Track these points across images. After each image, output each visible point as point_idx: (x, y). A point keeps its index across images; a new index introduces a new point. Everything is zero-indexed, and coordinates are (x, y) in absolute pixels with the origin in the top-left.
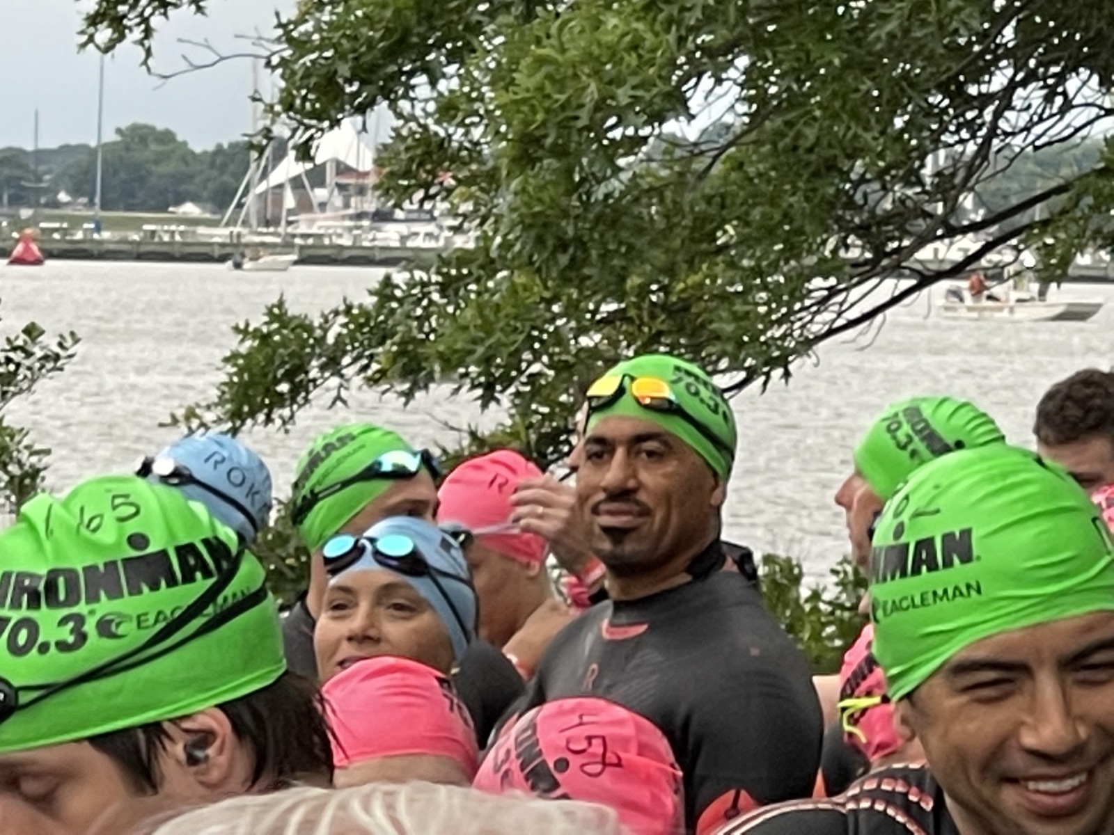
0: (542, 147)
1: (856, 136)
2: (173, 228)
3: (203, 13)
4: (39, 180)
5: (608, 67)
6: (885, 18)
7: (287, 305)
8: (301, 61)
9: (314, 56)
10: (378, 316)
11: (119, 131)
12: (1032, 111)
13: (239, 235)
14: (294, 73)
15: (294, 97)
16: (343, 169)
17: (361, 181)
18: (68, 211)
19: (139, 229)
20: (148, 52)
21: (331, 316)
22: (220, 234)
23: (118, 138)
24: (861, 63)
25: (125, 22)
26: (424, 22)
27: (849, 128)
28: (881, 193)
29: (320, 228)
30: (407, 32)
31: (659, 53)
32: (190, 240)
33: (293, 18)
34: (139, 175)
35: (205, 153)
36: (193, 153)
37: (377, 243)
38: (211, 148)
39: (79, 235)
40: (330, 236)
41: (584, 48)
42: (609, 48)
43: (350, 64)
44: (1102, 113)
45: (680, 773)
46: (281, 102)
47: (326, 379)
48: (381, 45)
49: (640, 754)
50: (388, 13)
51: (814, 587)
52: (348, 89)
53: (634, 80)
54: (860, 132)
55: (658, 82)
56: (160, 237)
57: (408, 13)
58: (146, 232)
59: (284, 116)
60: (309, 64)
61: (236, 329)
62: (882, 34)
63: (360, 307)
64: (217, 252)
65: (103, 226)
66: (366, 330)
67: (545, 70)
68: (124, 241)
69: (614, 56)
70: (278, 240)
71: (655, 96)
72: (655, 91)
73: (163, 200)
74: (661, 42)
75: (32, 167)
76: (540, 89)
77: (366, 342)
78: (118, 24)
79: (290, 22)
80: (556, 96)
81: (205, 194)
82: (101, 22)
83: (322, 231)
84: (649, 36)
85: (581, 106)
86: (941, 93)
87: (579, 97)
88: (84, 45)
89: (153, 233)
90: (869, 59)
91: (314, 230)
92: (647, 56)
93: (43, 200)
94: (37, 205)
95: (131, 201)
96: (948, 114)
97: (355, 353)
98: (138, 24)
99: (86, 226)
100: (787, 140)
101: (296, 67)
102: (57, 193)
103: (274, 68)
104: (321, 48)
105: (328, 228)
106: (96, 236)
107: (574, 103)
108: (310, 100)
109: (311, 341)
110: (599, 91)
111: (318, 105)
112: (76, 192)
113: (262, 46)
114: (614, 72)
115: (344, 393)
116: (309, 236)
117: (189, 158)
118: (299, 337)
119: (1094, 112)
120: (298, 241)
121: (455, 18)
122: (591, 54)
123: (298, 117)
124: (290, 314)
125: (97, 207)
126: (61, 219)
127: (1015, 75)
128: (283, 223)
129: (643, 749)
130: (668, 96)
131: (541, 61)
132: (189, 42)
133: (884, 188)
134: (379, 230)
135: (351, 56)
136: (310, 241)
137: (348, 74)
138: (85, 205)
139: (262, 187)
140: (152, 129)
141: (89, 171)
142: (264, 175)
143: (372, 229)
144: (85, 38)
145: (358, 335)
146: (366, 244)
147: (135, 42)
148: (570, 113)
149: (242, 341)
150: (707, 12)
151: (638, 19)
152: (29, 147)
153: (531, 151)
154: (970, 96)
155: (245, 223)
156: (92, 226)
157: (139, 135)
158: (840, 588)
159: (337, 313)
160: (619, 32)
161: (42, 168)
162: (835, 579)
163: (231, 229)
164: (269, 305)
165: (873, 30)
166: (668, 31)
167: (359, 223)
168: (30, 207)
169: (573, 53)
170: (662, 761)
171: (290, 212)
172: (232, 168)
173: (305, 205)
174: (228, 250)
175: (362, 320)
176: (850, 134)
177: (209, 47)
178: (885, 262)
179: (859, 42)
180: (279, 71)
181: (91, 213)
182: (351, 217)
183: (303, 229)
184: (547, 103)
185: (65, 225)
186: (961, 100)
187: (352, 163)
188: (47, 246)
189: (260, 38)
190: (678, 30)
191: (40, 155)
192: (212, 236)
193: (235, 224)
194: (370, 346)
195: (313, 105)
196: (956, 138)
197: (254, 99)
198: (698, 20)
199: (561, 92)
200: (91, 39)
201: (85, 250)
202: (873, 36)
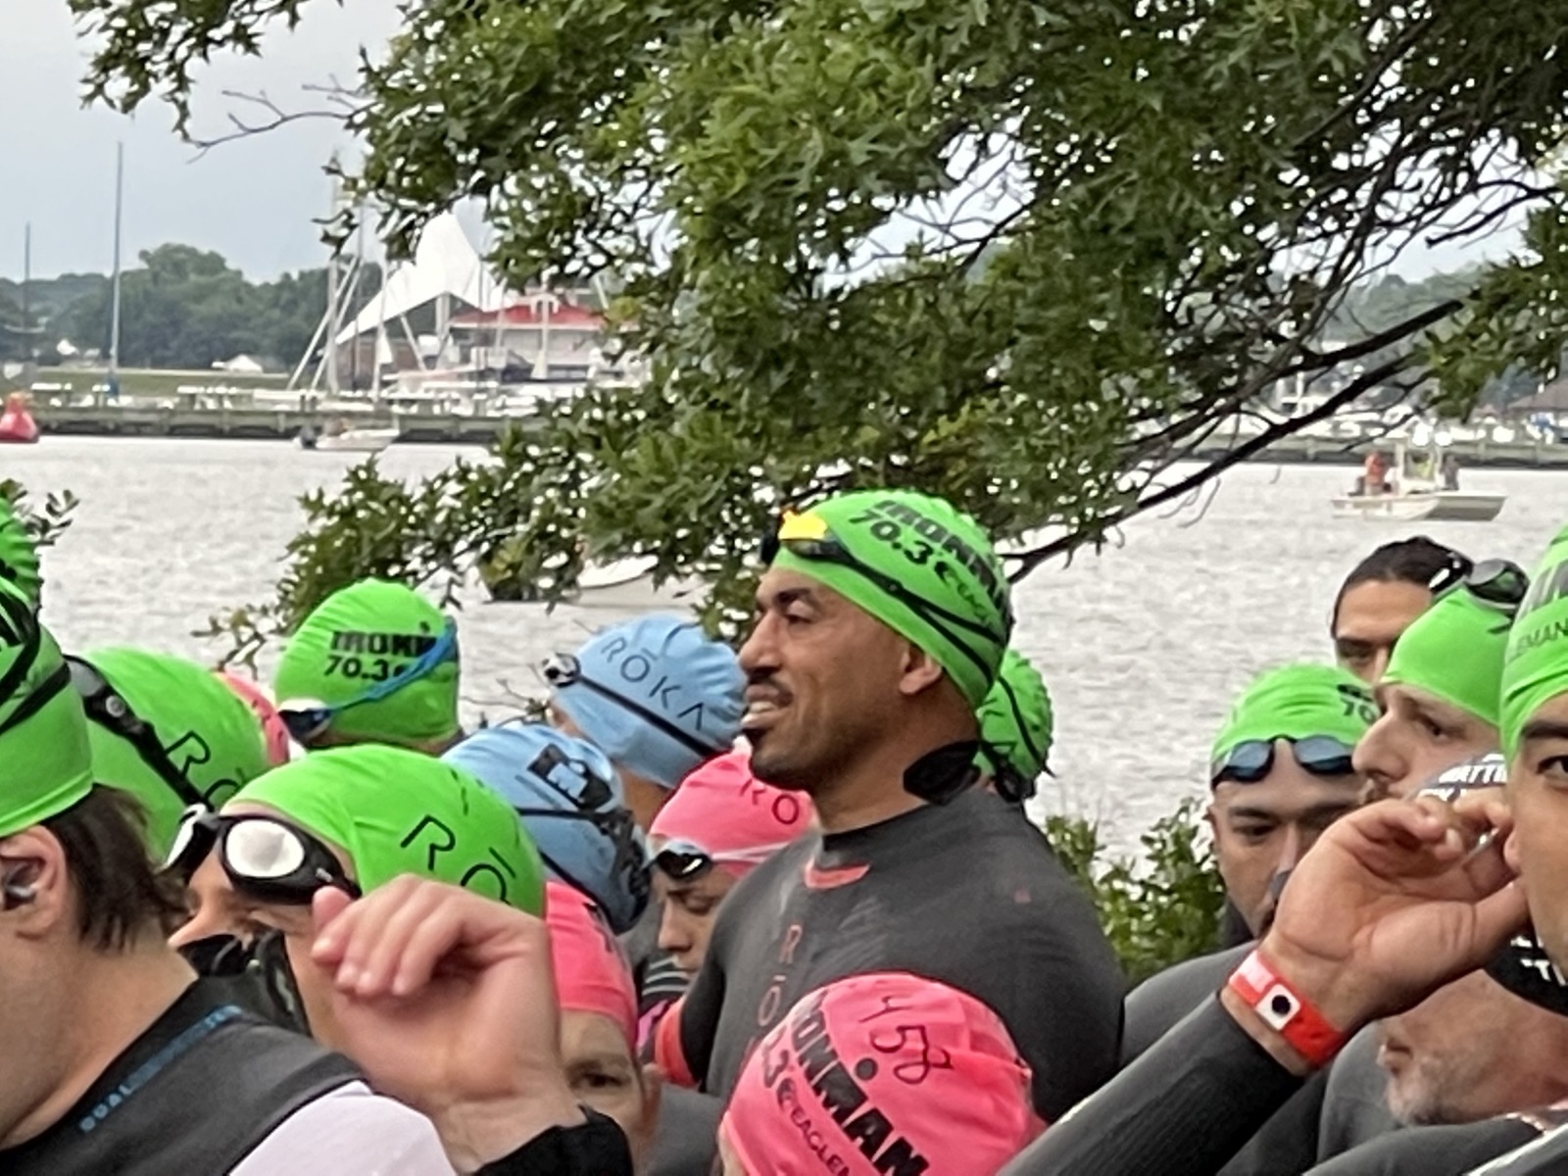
0: (743, 223)
1: (1191, 211)
2: (221, 390)
3: (256, 53)
4: (31, 322)
5: (839, 112)
6: (1228, 45)
7: (378, 468)
8: (395, 120)
9: (414, 111)
10: (504, 482)
11: (144, 255)
12: (1423, 190)
13: (314, 400)
14: (386, 135)
15: (386, 170)
16: (460, 308)
17: (485, 325)
18: (73, 368)
19: (173, 393)
20: (183, 107)
21: (437, 485)
22: (286, 400)
23: (144, 265)
24: (1195, 109)
25: (148, 66)
26: (570, 63)
27: (1180, 200)
28: (1214, 307)
29: (427, 390)
30: (546, 78)
31: (911, 93)
32: (243, 408)
33: (385, 64)
34: (174, 316)
35: (266, 286)
36: (248, 285)
37: (506, 412)
38: (274, 279)
39: (88, 401)
40: (442, 402)
41: (803, 85)
42: (840, 85)
43: (467, 123)
44: (1522, 193)
45: (1028, 1072)
46: (367, 175)
47: (431, 573)
48: (511, 97)
49: (974, 1047)
50: (519, 52)
51: (1117, 860)
52: (461, 158)
53: (874, 131)
54: (1198, 205)
55: (909, 135)
56: (203, 404)
57: (545, 51)
58: (182, 396)
59: (371, 195)
60: (407, 122)
61: (306, 502)
62: (1224, 67)
63: (481, 469)
64: (283, 424)
65: (121, 388)
66: (487, 503)
67: (750, 112)
68: (152, 409)
69: (847, 96)
70: (369, 408)
71: (901, 154)
72: (902, 146)
73: (208, 351)
74: (912, 79)
75: (21, 306)
76: (742, 141)
77: (489, 521)
78: (138, 69)
79: (383, 70)
80: (764, 151)
81: (266, 342)
82: (115, 66)
83: (430, 395)
84: (895, 70)
85: (800, 165)
86: (1298, 166)
87: (796, 153)
88: (90, 98)
89: (193, 397)
90: (1205, 103)
91: (420, 394)
92: (893, 97)
93: (36, 353)
94: (26, 359)
95: (159, 352)
96: (1306, 197)
97: (472, 537)
98: (168, 72)
99: (96, 388)
100: (1093, 217)
101: (390, 126)
102: (57, 341)
103: (358, 128)
104: (424, 99)
105: (439, 390)
106: (111, 402)
107: (790, 160)
108: (410, 174)
109: (412, 519)
110: (825, 143)
111: (420, 181)
112: (82, 340)
113: (340, 100)
114: (845, 119)
115: (456, 592)
116: (412, 402)
117: (243, 293)
118: (393, 513)
119: (1512, 192)
120: (396, 409)
121: (615, 57)
122: (813, 93)
123: (392, 196)
124: (380, 479)
125: (114, 361)
126: (62, 378)
127: (1401, 139)
128: (376, 384)
129: (978, 1041)
130: (920, 154)
131: (743, 101)
132: (239, 95)
133: (1216, 300)
134: (511, 394)
135: (466, 112)
136: (414, 409)
137: (463, 137)
138: (96, 359)
139: (349, 332)
140: (192, 252)
141: (101, 315)
142: (351, 316)
143: (500, 392)
144: (90, 89)
145: (475, 509)
146: (491, 413)
147: (163, 97)
148: (782, 176)
149: (312, 519)
150: (977, 35)
151: (878, 45)
152: (18, 279)
153: (726, 229)
154: (1337, 171)
155: (322, 385)
156: (107, 388)
157: (172, 261)
158: (1155, 864)
159: (445, 479)
160: (851, 63)
161: (35, 307)
162: (1147, 850)
163: (303, 392)
164: (353, 467)
165: (1210, 63)
166: (921, 61)
167: (483, 385)
168: (18, 360)
169: (788, 93)
170: (1003, 1055)
171: (385, 368)
172: (303, 307)
173: (406, 360)
174: (298, 421)
175: (483, 489)
176: (1184, 206)
177: (266, 103)
178: (1221, 402)
179: (1191, 79)
180: (366, 132)
181: (104, 370)
182: (471, 376)
183: (404, 392)
184: (751, 161)
185: (68, 387)
186: (1325, 176)
187: (472, 299)
188: (43, 416)
189: (339, 90)
190: (936, 59)
191: (31, 288)
192: (274, 402)
193: (308, 385)
194: (495, 526)
195: (414, 181)
196: (1318, 230)
197: (330, 171)
198: (962, 46)
199: (772, 146)
200: (100, 89)
201: (94, 423)
202: (1209, 74)
